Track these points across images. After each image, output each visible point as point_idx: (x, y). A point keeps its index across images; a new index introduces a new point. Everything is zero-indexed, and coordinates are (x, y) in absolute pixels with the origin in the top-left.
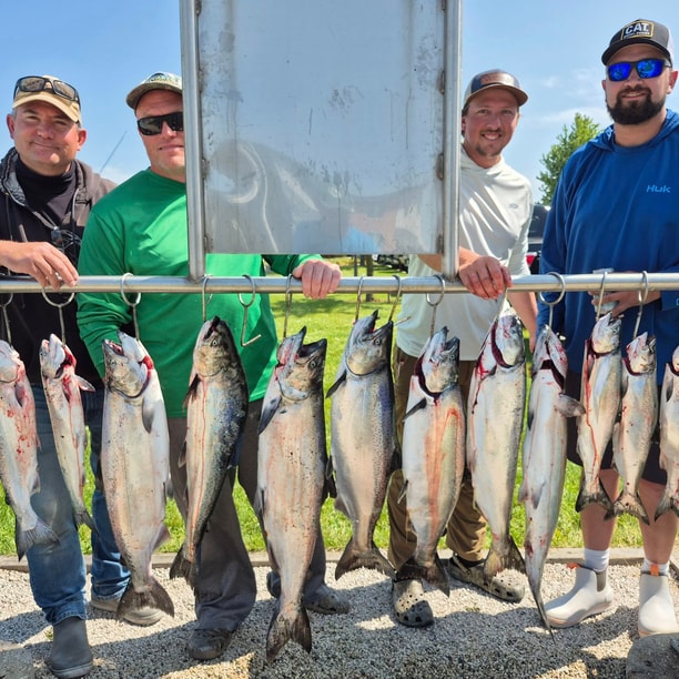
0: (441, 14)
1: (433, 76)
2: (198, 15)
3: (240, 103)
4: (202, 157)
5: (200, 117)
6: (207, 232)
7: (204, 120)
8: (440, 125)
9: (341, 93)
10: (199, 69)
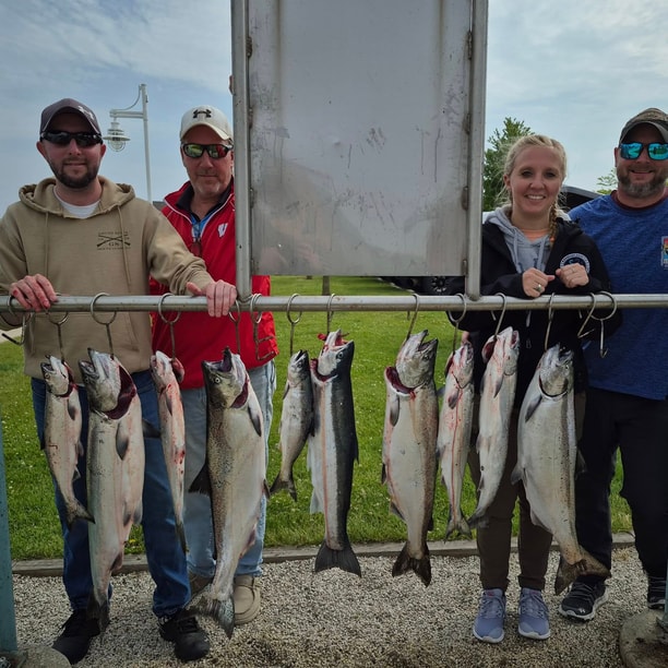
0: (468, 62)
1: (459, 118)
2: (249, 57)
3: (286, 139)
4: (250, 187)
5: (249, 151)
6: (254, 255)
7: (253, 153)
8: (465, 161)
9: (376, 131)
10: (249, 107)
